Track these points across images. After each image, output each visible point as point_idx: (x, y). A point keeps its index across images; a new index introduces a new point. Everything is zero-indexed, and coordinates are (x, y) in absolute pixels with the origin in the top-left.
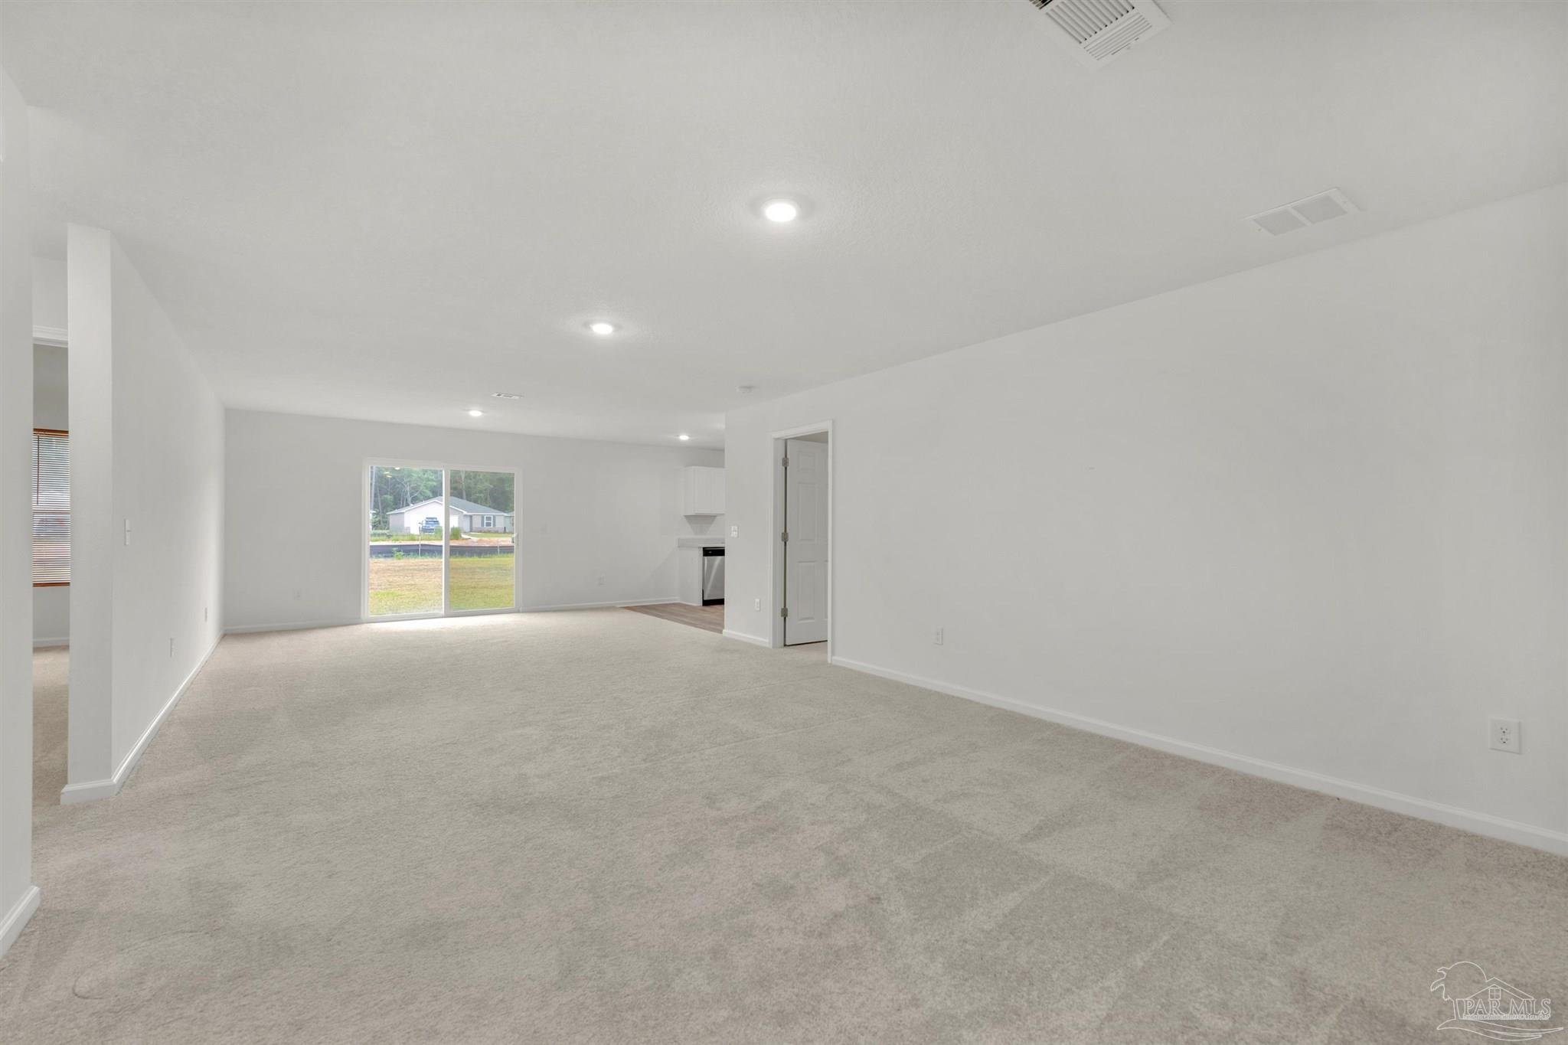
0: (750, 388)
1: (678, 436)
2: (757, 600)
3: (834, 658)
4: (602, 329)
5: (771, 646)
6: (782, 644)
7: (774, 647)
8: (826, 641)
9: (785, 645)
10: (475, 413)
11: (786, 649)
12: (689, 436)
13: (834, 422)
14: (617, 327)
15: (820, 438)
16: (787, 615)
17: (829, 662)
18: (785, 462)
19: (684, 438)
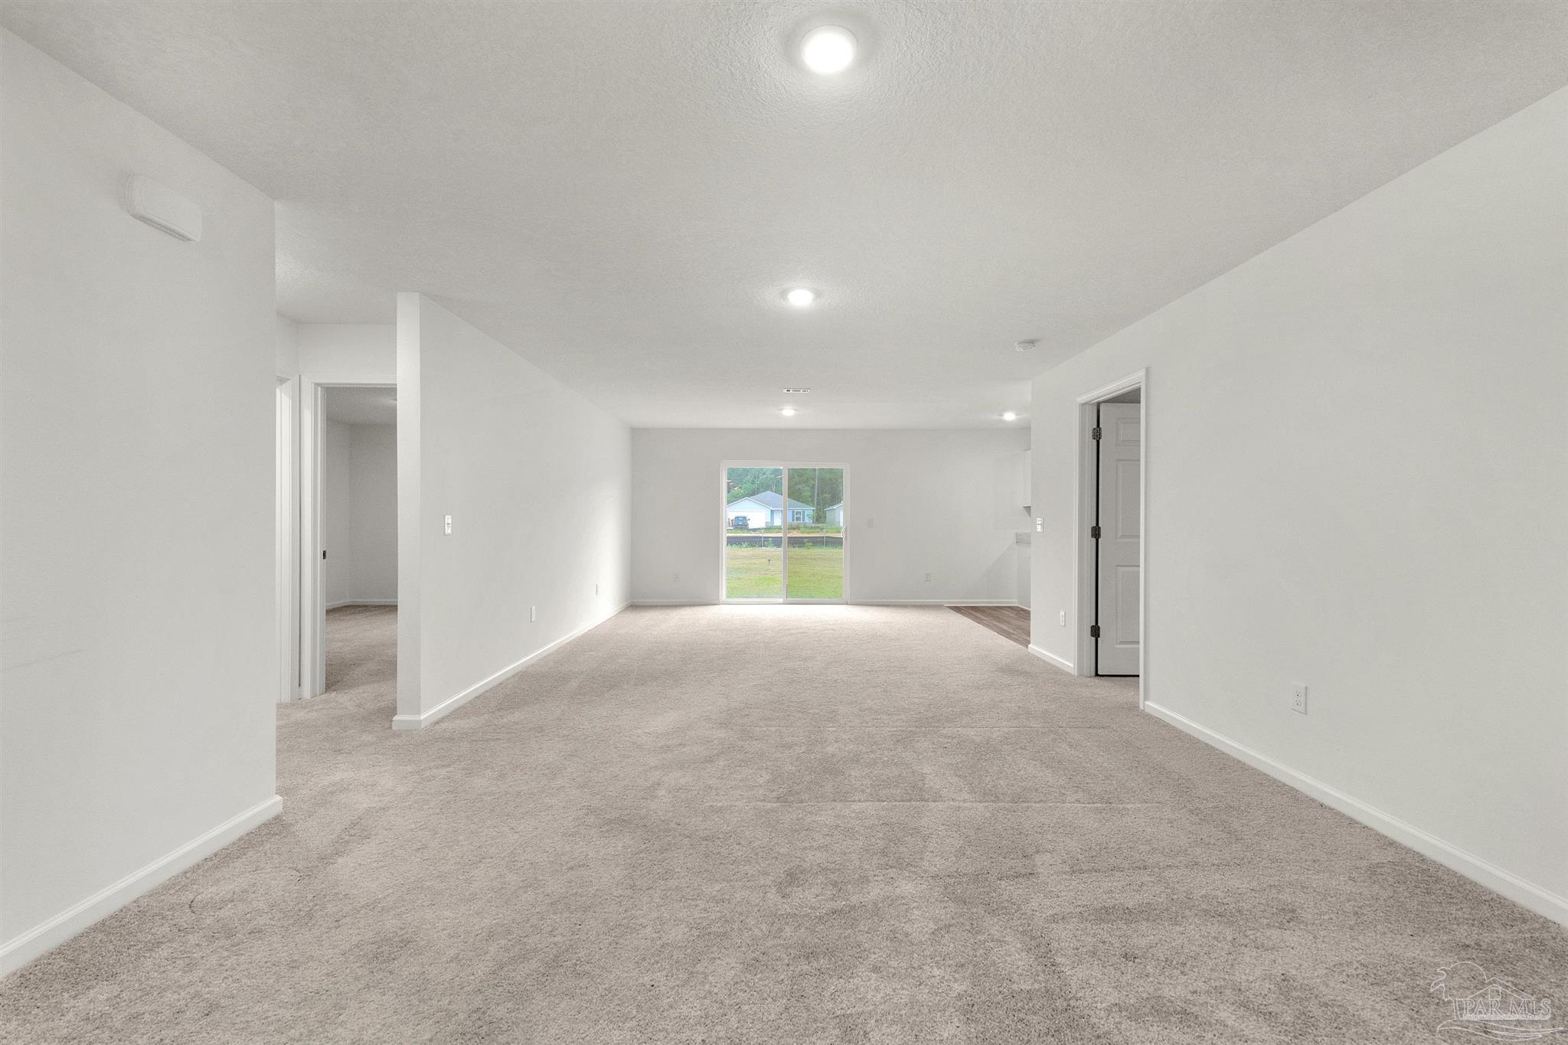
0: (1032, 342)
1: (1001, 415)
2: (1062, 613)
3: (1147, 703)
4: (801, 298)
5: (1075, 673)
6: (1093, 673)
7: (1080, 675)
8: (1138, 676)
9: (1097, 675)
10: (788, 412)
11: (1097, 680)
12: (1017, 415)
13: (1148, 370)
14: (818, 294)
15: (1131, 398)
16: (1099, 636)
17: (1141, 707)
18: (1097, 435)
19: (1010, 417)
